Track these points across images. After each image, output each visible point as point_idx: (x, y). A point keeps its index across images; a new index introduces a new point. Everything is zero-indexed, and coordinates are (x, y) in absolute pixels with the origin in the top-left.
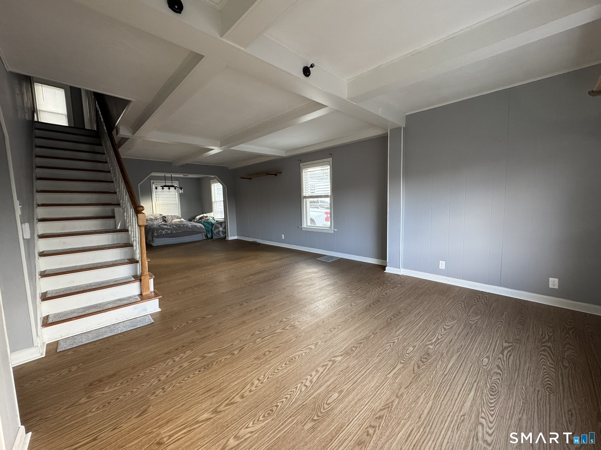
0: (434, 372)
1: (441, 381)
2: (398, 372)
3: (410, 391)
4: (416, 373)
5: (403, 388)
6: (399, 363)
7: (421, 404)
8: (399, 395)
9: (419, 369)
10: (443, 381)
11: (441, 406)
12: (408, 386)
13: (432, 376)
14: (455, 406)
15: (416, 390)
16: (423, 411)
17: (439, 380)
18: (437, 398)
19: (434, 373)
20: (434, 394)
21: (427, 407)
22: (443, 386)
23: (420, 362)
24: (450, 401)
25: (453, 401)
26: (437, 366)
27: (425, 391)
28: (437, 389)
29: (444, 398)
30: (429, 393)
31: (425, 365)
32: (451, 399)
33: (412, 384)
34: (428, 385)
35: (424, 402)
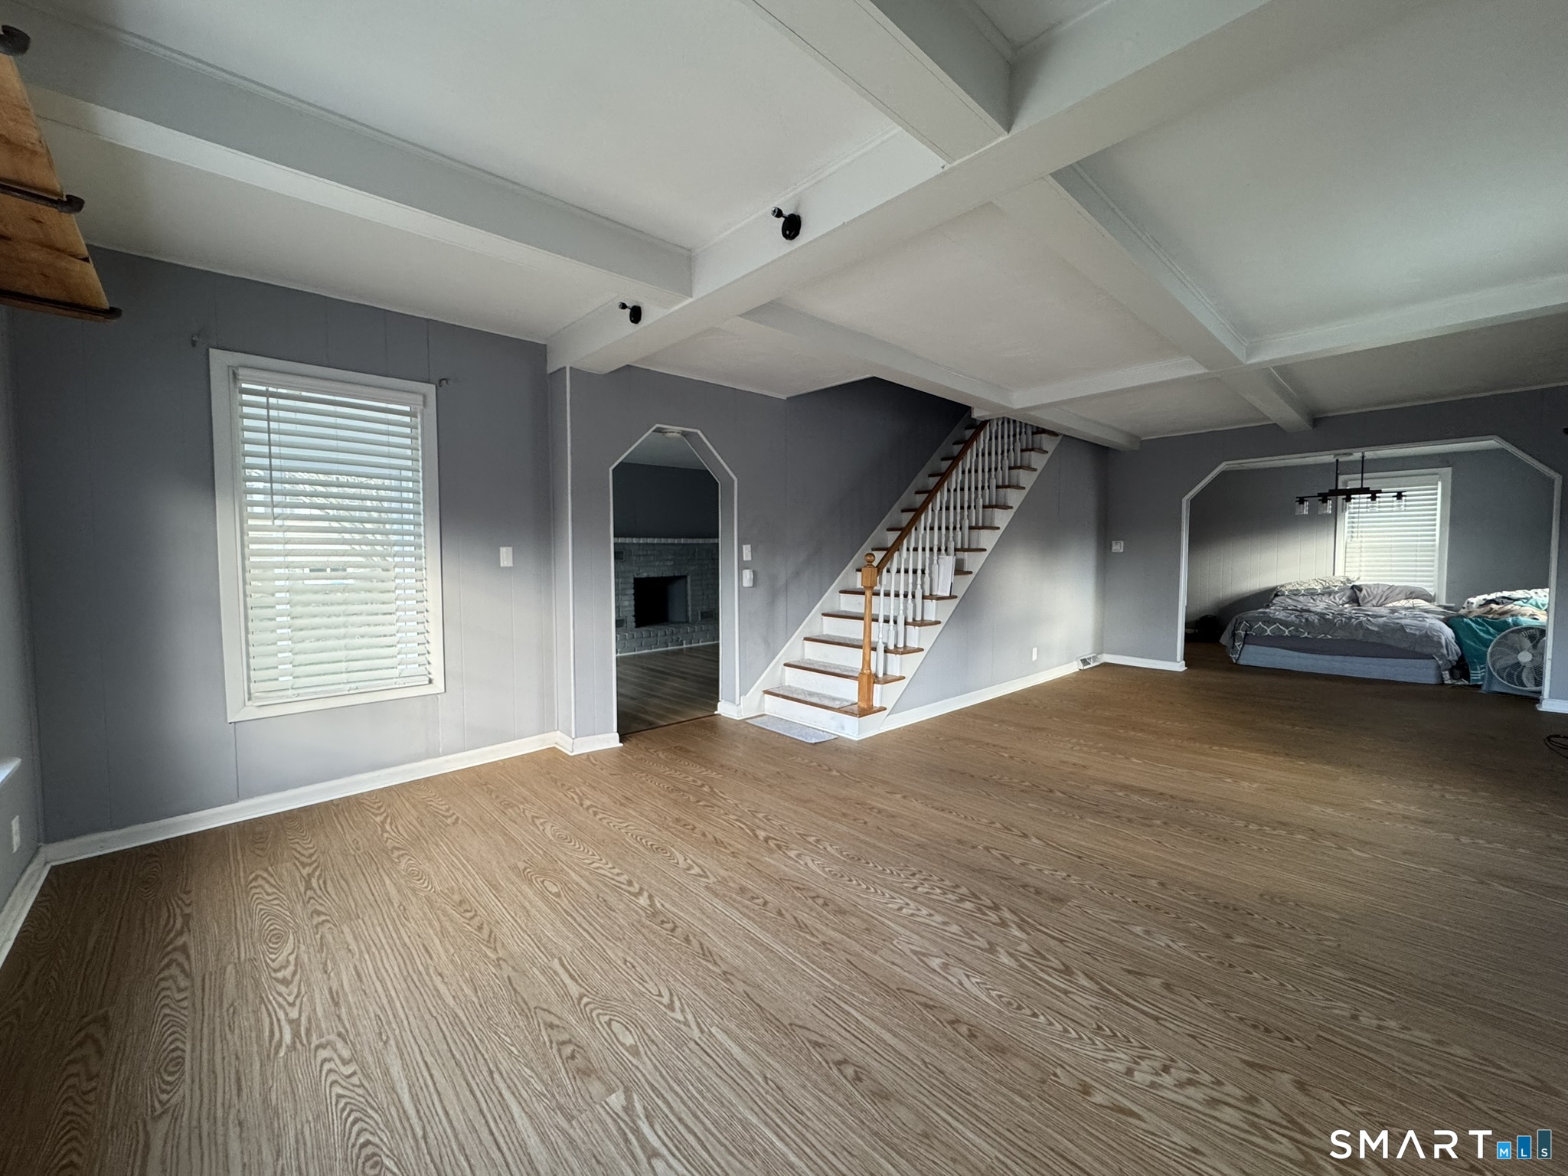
0: (516, 1052)
1: (483, 1051)
2: (558, 980)
3: (497, 981)
4: (535, 1013)
5: (513, 974)
6: (583, 990)
7: (460, 987)
8: (501, 962)
9: (545, 1024)
10: (479, 1056)
11: (432, 1016)
12: (511, 984)
13: (508, 1040)
14: (412, 1041)
15: (494, 993)
16: (446, 983)
17: (487, 1050)
18: (451, 1018)
19: (513, 1049)
20: (464, 1018)
21: (448, 994)
22: (469, 1048)
23: (566, 1037)
24: (427, 1037)
25: (421, 1042)
26: (532, 1069)
27: (481, 1006)
28: (471, 1031)
29: (442, 1031)
30: (471, 1010)
31: (548, 1044)
32: (430, 1042)
33: (513, 992)
34: (489, 1018)
35: (460, 994)
